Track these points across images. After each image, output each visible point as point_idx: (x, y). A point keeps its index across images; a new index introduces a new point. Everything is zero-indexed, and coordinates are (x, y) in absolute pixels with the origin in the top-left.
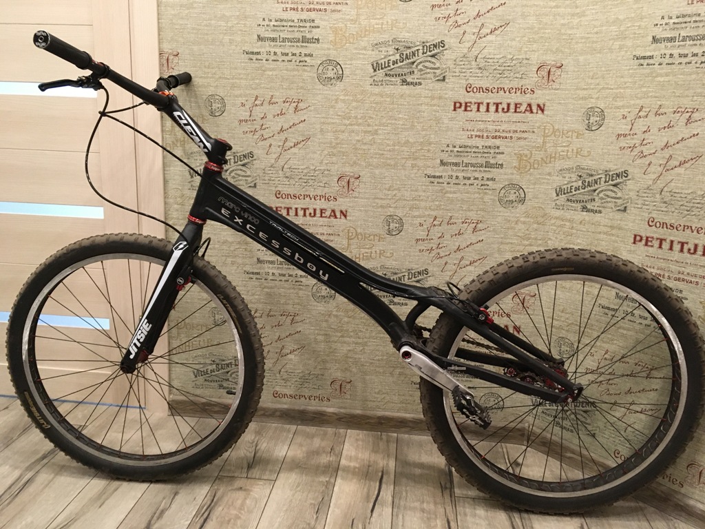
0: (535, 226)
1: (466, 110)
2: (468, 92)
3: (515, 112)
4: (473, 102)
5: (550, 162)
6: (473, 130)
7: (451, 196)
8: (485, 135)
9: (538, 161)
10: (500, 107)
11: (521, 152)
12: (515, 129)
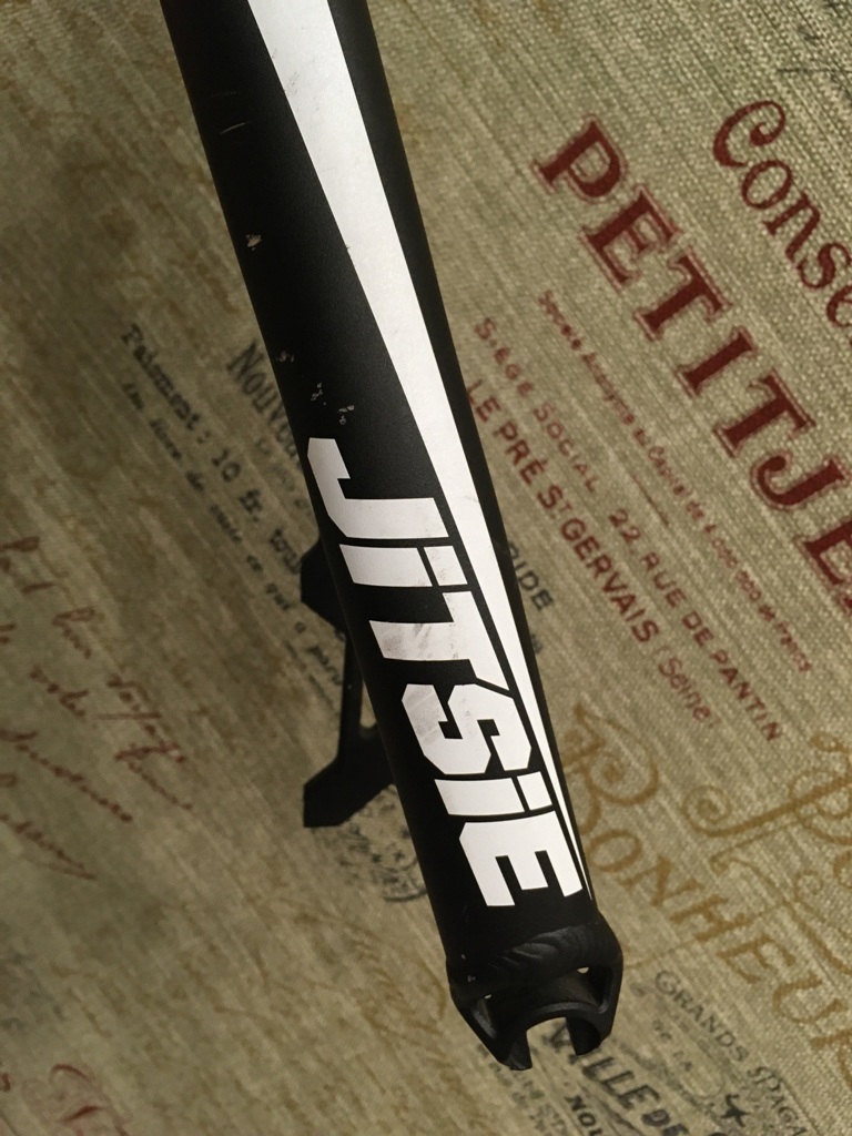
0: (350, 1009)
1: (600, 240)
2: (722, 154)
3: (815, 548)
4: (681, 241)
5: (678, 918)
6: (525, 389)
7: (162, 539)
8: (552, 475)
9: (637, 852)
10: (776, 435)
11: (611, 733)
12: (711, 621)
